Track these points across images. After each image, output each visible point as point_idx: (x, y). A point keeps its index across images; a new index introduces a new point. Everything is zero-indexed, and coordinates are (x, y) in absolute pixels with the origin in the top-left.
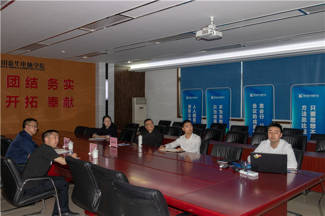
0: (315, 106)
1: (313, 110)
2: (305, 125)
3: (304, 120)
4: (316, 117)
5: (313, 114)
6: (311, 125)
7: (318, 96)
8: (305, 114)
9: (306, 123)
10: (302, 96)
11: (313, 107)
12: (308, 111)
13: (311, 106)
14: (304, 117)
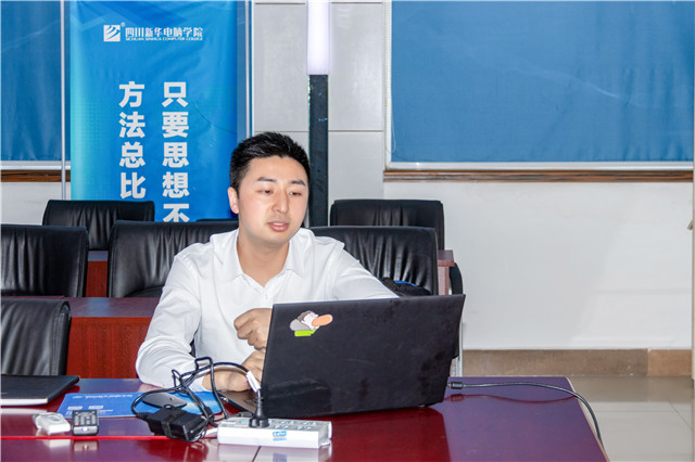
0: (183, 85)
1: (175, 107)
2: (137, 181)
3: (132, 156)
4: (193, 138)
5: (175, 124)
6: (167, 177)
7: (198, 33)
8: (134, 125)
9: (140, 171)
10: (122, 31)
11: (175, 91)
12: (152, 110)
13: (167, 85)
14: (132, 141)
